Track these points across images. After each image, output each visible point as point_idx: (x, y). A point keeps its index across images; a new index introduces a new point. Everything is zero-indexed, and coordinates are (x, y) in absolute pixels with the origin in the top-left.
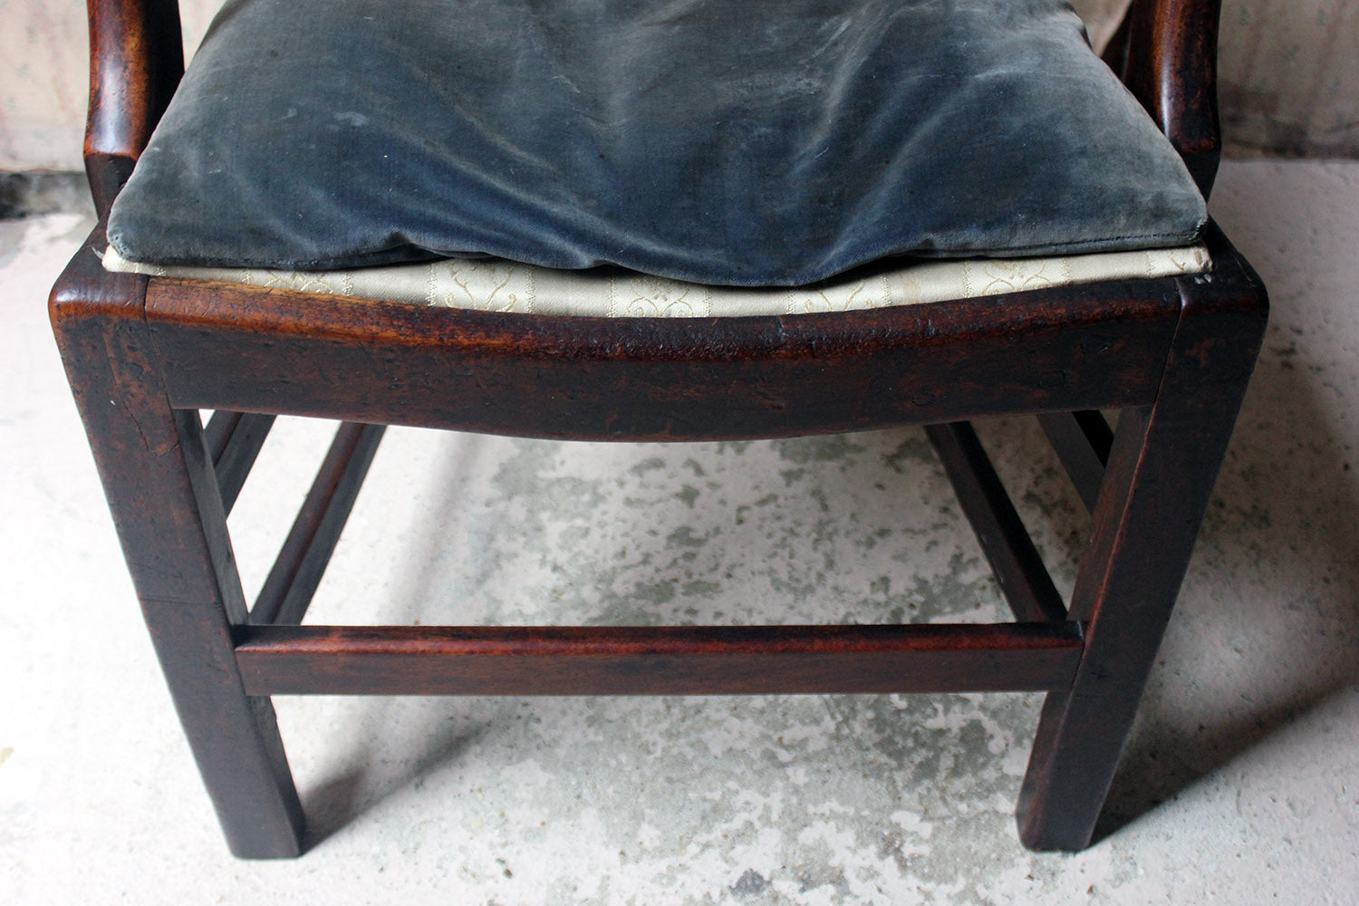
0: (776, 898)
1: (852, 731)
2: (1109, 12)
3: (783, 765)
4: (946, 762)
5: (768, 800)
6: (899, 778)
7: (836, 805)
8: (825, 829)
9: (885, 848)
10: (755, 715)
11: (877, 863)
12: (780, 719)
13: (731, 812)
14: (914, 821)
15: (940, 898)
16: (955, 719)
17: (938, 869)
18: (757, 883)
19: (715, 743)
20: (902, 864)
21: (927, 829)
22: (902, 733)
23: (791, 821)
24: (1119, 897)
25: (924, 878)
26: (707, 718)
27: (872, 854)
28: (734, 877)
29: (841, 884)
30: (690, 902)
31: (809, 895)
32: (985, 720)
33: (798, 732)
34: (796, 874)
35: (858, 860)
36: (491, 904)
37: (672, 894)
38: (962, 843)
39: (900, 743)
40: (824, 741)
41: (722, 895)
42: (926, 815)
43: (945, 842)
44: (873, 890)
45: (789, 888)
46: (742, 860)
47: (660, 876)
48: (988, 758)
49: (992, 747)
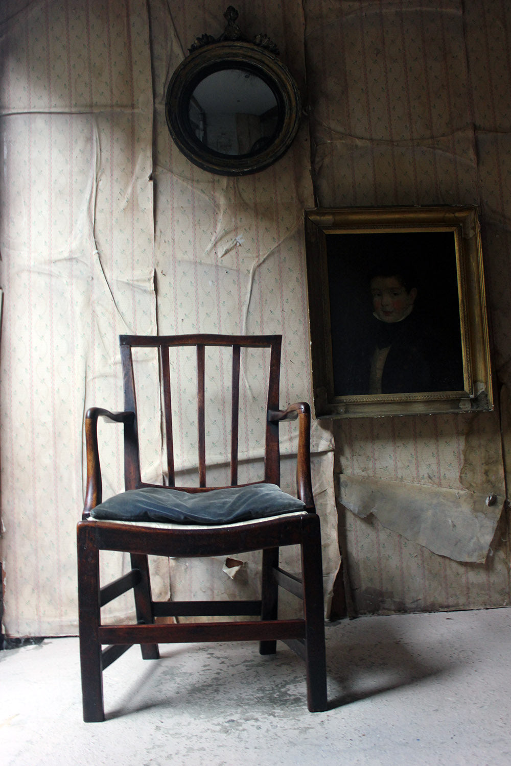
0: (238, 723)
1: (262, 701)
2: (336, 569)
3: (242, 706)
4: (288, 703)
5: (237, 711)
6: (275, 706)
7: (256, 710)
8: (253, 713)
9: (270, 715)
10: (234, 700)
11: (268, 717)
12: (242, 700)
13: (227, 712)
14: (279, 711)
15: (285, 720)
16: (292, 697)
17: (285, 716)
18: (233, 721)
19: (223, 704)
20: (275, 716)
21: (282, 712)
22: (277, 700)
23: (243, 713)
24: (336, 716)
25: (281, 718)
26: (221, 701)
27: (266, 716)
28: (226, 720)
29: (257, 720)
30: (214, 724)
31: (247, 722)
32: (301, 697)
33: (247, 701)
34: (244, 719)
35: (262, 717)
36: (157, 727)
37: (208, 723)
38: (292, 713)
39: (276, 701)
40: (254, 703)
41: (223, 723)
42: (282, 710)
43: (287, 713)
44: (266, 720)
45: (243, 721)
46: (229, 718)
47: (205, 721)
48: (301, 702)
49: (302, 700)
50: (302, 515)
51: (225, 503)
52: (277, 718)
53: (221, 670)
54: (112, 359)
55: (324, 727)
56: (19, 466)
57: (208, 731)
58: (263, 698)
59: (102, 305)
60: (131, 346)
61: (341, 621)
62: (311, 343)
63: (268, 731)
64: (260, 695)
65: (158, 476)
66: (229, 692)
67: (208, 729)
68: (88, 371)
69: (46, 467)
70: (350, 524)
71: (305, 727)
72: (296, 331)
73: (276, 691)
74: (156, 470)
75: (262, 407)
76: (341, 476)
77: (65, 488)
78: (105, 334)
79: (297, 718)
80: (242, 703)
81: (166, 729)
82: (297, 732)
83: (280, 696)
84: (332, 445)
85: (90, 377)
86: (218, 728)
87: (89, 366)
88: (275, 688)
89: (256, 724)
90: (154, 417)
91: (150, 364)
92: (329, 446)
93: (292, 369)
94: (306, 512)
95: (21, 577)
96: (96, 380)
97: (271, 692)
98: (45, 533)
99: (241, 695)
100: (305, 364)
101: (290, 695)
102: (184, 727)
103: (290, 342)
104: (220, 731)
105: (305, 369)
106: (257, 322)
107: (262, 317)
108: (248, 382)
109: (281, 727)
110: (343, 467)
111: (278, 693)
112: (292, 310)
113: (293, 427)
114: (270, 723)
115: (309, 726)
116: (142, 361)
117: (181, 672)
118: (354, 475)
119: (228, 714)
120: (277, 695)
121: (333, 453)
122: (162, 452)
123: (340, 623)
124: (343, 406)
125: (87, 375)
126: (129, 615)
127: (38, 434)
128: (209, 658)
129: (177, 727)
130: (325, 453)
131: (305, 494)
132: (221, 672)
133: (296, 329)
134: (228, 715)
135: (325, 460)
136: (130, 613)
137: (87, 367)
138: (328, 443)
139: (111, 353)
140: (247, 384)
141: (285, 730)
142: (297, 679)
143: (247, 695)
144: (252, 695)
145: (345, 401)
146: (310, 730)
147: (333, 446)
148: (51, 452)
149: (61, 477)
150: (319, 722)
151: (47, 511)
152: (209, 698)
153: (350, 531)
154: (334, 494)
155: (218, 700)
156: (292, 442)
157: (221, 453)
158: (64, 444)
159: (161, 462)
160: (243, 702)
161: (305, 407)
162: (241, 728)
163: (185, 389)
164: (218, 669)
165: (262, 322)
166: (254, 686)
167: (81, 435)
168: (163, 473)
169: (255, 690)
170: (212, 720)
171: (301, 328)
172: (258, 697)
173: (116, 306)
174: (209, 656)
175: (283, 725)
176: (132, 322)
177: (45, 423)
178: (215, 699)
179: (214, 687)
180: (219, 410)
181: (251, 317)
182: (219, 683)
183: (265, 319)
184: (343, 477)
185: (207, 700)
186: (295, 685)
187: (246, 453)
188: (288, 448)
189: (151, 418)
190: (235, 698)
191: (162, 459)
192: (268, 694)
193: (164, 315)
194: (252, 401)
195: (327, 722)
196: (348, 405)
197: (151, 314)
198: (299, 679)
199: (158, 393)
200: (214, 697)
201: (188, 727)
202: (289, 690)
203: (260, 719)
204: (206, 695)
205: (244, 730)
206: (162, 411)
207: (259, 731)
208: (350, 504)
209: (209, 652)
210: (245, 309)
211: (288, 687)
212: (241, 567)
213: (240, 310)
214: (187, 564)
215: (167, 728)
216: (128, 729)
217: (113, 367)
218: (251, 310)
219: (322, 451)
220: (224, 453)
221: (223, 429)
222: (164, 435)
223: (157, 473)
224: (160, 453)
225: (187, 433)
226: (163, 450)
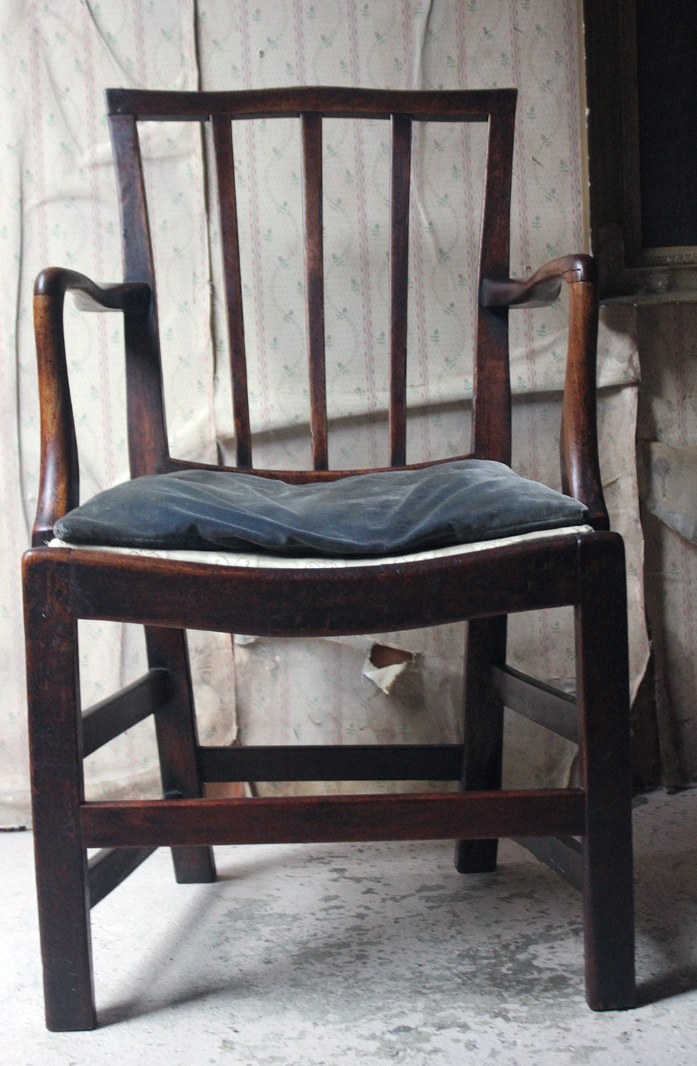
0: (419, 1033)
1: (473, 982)
3: (426, 994)
4: (538, 988)
5: (415, 1005)
6: (506, 995)
7: (462, 1004)
8: (452, 1011)
9: (497, 1015)
10: (406, 980)
11: (489, 1020)
12: (423, 979)
13: (390, 1009)
14: (517, 1007)
15: (534, 1028)
16: (546, 975)
17: (532, 1019)
18: (407, 1029)
19: (379, 989)
20: (507, 1019)
21: (525, 1008)
22: (508, 981)
23: (431, 1011)
24: (657, 1021)
25: (522, 1022)
26: (374, 982)
27: (487, 1017)
28: (392, 1028)
29: (464, 1027)
30: (361, 1036)
31: (442, 1031)
32: (566, 975)
33: (436, 983)
34: (434, 1025)
35: (477, 1020)
36: (224, 1041)
37: (348, 1034)
38: (549, 1011)
39: (507, 984)
40: (454, 986)
41: (383, 1033)
42: (525, 1004)
43: (537, 1012)
44: (487, 1028)
45: (429, 1030)
46: (397, 1022)
47: (340, 1029)
48: (568, 986)
49: (571, 982)
50: (579, 534)
51: (385, 506)
52: (514, 1024)
53: (367, 908)
54: (87, 153)
55: (631, 1048)
57: (348, 1053)
58: (474, 974)
59: (57, 16)
60: (136, 119)
61: (647, 796)
62: (587, 111)
63: (494, 1054)
64: (468, 967)
65: (204, 445)
66: (391, 962)
67: (349, 1049)
68: (26, 184)
70: (674, 565)
71: (584, 1047)
72: (548, 82)
73: (504, 959)
74: (201, 430)
75: (460, 276)
76: (655, 447)
78: (68, 90)
79: (562, 1025)
80: (424, 987)
81: (247, 1047)
82: (566, 1057)
83: (515, 972)
84: (634, 369)
85: (32, 201)
86: (373, 1046)
87: (28, 172)
88: (503, 952)
89: (462, 1036)
90: (194, 301)
91: (182, 167)
92: (625, 373)
93: (536, 179)
94: (590, 528)
96: (48, 208)
97: (493, 961)
99: (422, 968)
100: (570, 168)
101: (540, 970)
102: (290, 1042)
103: (532, 109)
104: (377, 1054)
105: (570, 180)
106: (449, 58)
107: (461, 46)
108: (426, 213)
109: (526, 1046)
110: (660, 426)
111: (510, 965)
112: (538, 28)
113: (537, 326)
114: (499, 1035)
115: (593, 1044)
116: (163, 159)
117: (270, 912)
118: (685, 443)
119: (394, 1012)
120: (508, 970)
121: (635, 390)
122: (215, 386)
123: (645, 801)
124: (663, 271)
125: (26, 195)
126: (138, 779)
128: (335, 880)
129: (274, 1043)
130: (615, 389)
131: (583, 485)
132: (366, 912)
133: (547, 78)
134: (395, 1016)
135: (615, 408)
136: (141, 775)
137: (25, 174)
138: (625, 365)
139: (84, 140)
140: (423, 216)
141: (534, 1052)
142: (553, 932)
143: (438, 969)
144: (449, 968)
145: (669, 260)
146: (598, 1054)
147: (635, 373)
150: (618, 1035)
152: (345, 974)
153: (674, 581)
154: (636, 491)
155: (367, 979)
156: (534, 363)
157: (358, 389)
159: (213, 412)
160: (427, 985)
161: (585, 267)
162: (428, 1046)
163: (270, 231)
164: (360, 906)
165: (462, 59)
166: (450, 947)
167: (14, 344)
168: (218, 437)
169: (454, 956)
170: (355, 1026)
171: (561, 75)
172: (464, 974)
173: (92, 15)
174: (335, 875)
175: (529, 1042)
176: (133, 59)
178: (360, 977)
179: (355, 948)
180: (353, 282)
181: (434, 46)
182: (365, 939)
183: (470, 51)
184: (658, 450)
185: (341, 979)
186: (548, 945)
187: (421, 389)
188: (525, 378)
189: (186, 303)
190: (408, 974)
191: (214, 401)
192: (486, 966)
193: (215, 42)
194: (435, 261)
195: (636, 1034)
196: (674, 271)
197: (181, 37)
198: (559, 931)
199: (202, 239)
200: (357, 972)
201: (300, 1041)
202: (535, 957)
203: (470, 1024)
204: (337, 966)
205: (436, 1051)
206: (213, 288)
207: (471, 1054)
208: (676, 516)
209: (333, 866)
210: (418, 24)
211: (532, 949)
212: (409, 665)
213: (407, 26)
214: (278, 658)
215: (251, 1044)
216: (154, 1046)
217: (89, 175)
218: (434, 27)
219: (608, 384)
220: (366, 389)
221: (365, 330)
222: (218, 344)
223: (202, 438)
224: (210, 388)
225: (275, 340)
226: (216, 381)
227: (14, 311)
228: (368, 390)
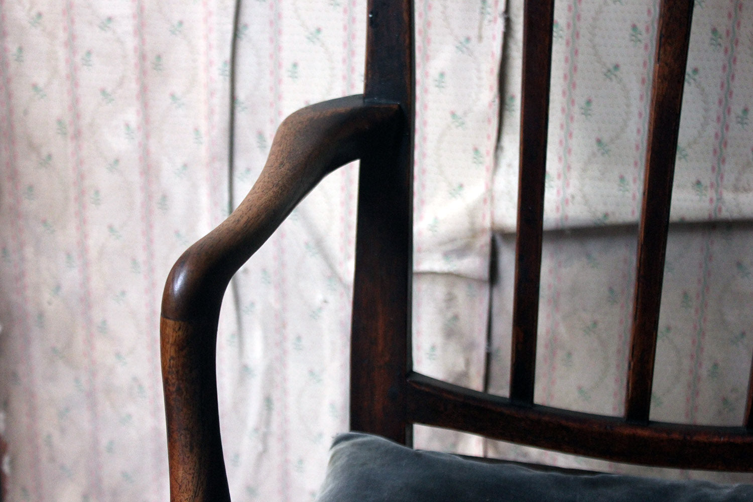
56: (33, 147)
65: (474, 233)
69: (117, 161)
74: (472, 213)
77: (177, 233)
90: (480, 38)
95: (52, 459)
98: (118, 355)
122: (496, 158)
127: (89, 53)
148: (132, 116)
149: (164, 197)
151: (123, 293)
157: (698, 183)
158: (173, 96)
159: (490, 197)
167: (228, 73)
168: (493, 228)
177: (110, 19)
180: (714, 31)
191: (493, 181)
206: (508, 23)
220: (708, 184)
221: (720, 102)
222: (507, 101)
223: (472, 223)
224: (489, 160)
225: (589, 102)
226: (499, 152)
227: (230, 27)
228: (712, 185)
